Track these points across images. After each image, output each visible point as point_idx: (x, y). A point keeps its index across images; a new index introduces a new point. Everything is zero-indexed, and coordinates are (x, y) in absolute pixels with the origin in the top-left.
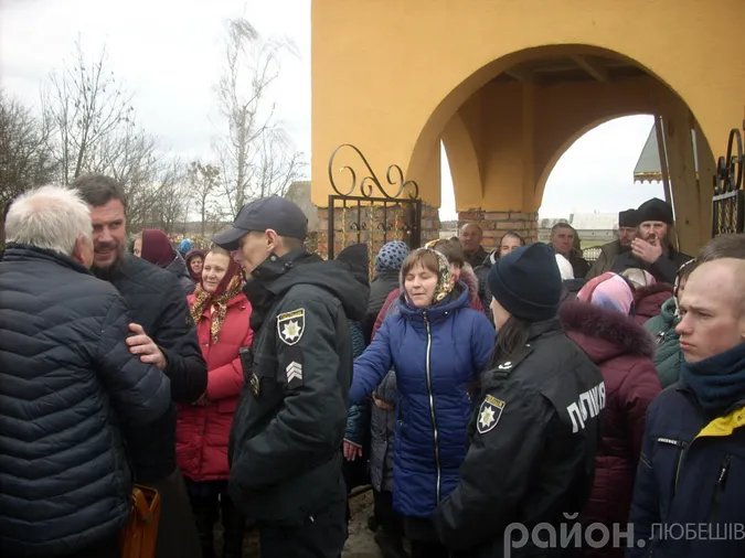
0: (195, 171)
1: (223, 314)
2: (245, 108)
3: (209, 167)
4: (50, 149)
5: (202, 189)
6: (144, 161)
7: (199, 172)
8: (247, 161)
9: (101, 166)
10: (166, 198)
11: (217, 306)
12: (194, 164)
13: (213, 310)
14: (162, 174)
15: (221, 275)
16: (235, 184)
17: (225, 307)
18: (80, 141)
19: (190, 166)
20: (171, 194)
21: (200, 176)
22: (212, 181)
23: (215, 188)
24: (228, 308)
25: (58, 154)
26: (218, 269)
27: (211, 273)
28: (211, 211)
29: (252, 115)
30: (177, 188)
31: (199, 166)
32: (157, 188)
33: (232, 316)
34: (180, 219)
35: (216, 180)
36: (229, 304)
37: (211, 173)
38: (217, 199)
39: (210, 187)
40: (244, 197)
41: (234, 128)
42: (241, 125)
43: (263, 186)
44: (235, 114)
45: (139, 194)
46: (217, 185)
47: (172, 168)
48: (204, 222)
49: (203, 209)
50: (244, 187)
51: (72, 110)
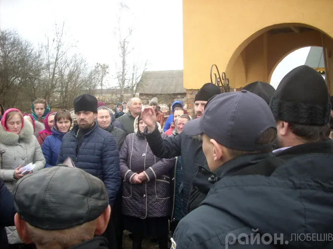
0: (98, 67)
2: (125, 40)
3: (104, 65)
4: (41, 60)
5: (101, 75)
7: (100, 67)
8: (126, 63)
9: (64, 67)
12: (97, 64)
16: (121, 74)
18: (55, 56)
19: (96, 65)
21: (100, 69)
22: (105, 71)
23: (107, 74)
25: (45, 62)
29: (128, 43)
31: (100, 65)
35: (107, 70)
37: (105, 67)
39: (105, 74)
40: (125, 79)
42: (123, 47)
43: (133, 74)
44: (120, 43)
46: (109, 73)
49: (102, 83)
50: (125, 75)
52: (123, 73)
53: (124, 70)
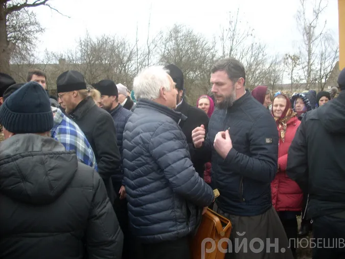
0: (287, 58)
1: (285, 128)
2: (310, 24)
3: (294, 56)
4: (216, 51)
5: (291, 67)
6: (261, 55)
7: (289, 59)
8: (313, 52)
10: (272, 73)
11: (282, 124)
12: (287, 55)
13: (280, 126)
14: (269, 61)
15: (283, 109)
16: (306, 64)
17: (286, 125)
18: (230, 47)
19: (285, 56)
20: (274, 70)
21: (290, 61)
22: (296, 63)
23: (298, 66)
24: (287, 125)
26: (281, 106)
27: (278, 108)
28: (295, 78)
29: (314, 28)
30: (277, 68)
31: (289, 56)
32: (267, 68)
33: (289, 129)
34: (279, 83)
35: (298, 62)
36: (288, 123)
37: (295, 59)
38: (298, 72)
39: (295, 66)
40: (311, 70)
41: (305, 36)
42: (308, 33)
43: (321, 64)
44: (305, 28)
45: (259, 71)
46: (299, 64)
47: (275, 58)
48: (292, 84)
49: (292, 77)
50: (311, 65)
51: (226, 33)
52: (309, 63)
53: (309, 59)
